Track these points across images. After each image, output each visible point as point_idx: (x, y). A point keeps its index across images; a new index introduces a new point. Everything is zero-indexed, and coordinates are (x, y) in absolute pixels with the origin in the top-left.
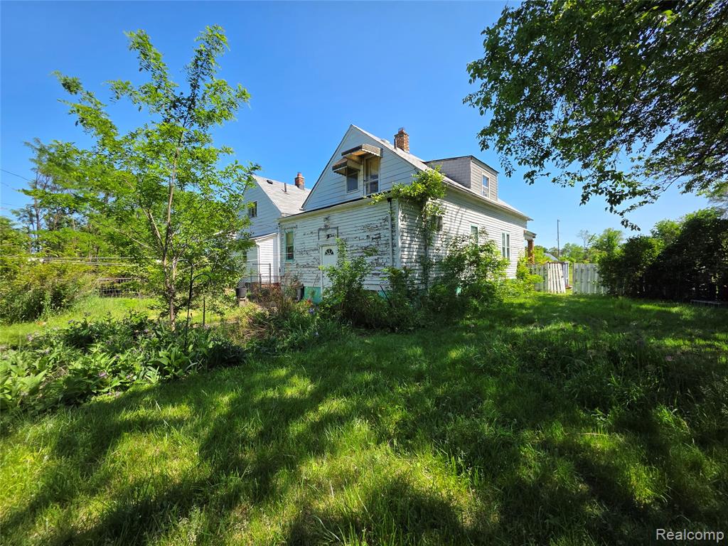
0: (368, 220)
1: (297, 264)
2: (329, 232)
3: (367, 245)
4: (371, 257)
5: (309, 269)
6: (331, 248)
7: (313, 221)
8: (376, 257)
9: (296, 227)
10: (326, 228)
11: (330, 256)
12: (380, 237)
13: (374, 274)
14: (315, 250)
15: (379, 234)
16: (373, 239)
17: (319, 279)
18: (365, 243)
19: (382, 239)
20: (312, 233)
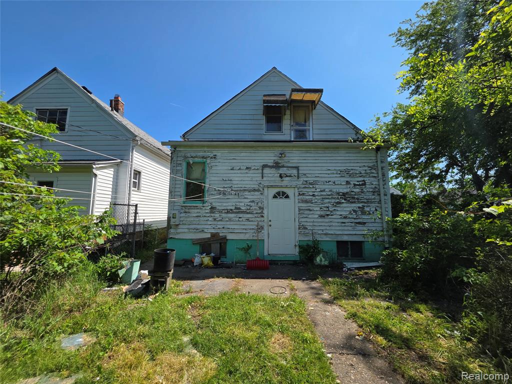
0: (348, 165)
1: (212, 208)
2: (282, 171)
3: (345, 191)
4: (353, 205)
5: (241, 215)
6: (285, 190)
7: (253, 155)
8: (360, 205)
9: (215, 157)
10: (277, 166)
11: (281, 201)
12: (364, 184)
13: (357, 223)
14: (254, 190)
15: (364, 181)
16: (355, 185)
17: (262, 228)
18: (344, 189)
19: (367, 186)
20: (247, 168)
